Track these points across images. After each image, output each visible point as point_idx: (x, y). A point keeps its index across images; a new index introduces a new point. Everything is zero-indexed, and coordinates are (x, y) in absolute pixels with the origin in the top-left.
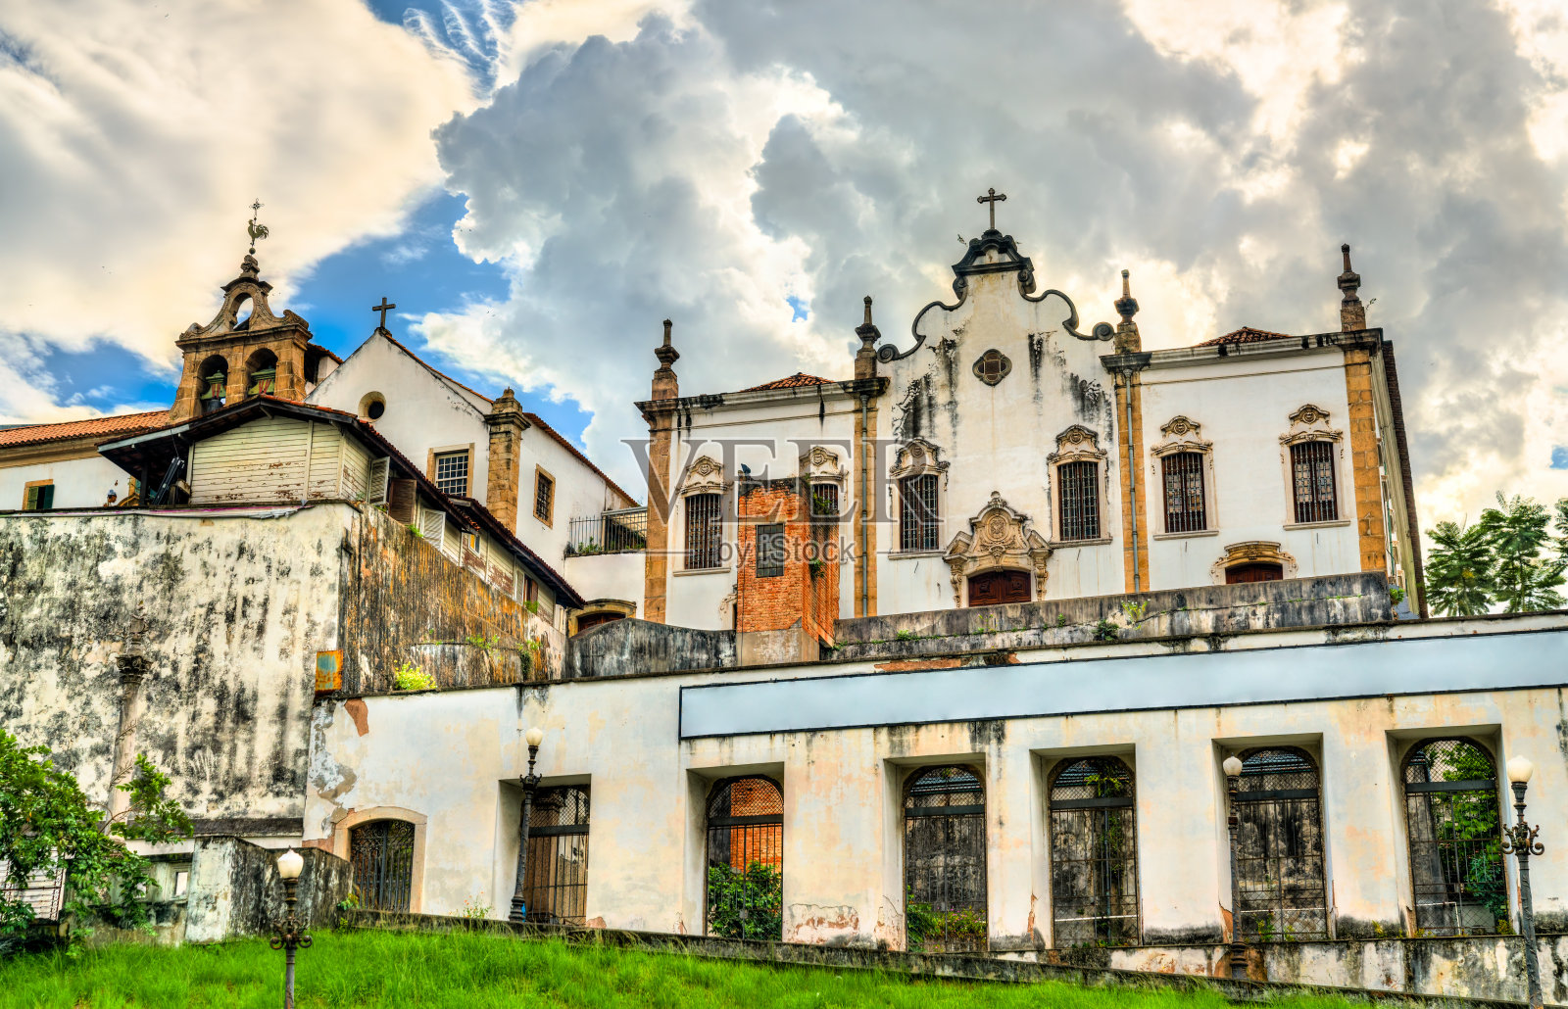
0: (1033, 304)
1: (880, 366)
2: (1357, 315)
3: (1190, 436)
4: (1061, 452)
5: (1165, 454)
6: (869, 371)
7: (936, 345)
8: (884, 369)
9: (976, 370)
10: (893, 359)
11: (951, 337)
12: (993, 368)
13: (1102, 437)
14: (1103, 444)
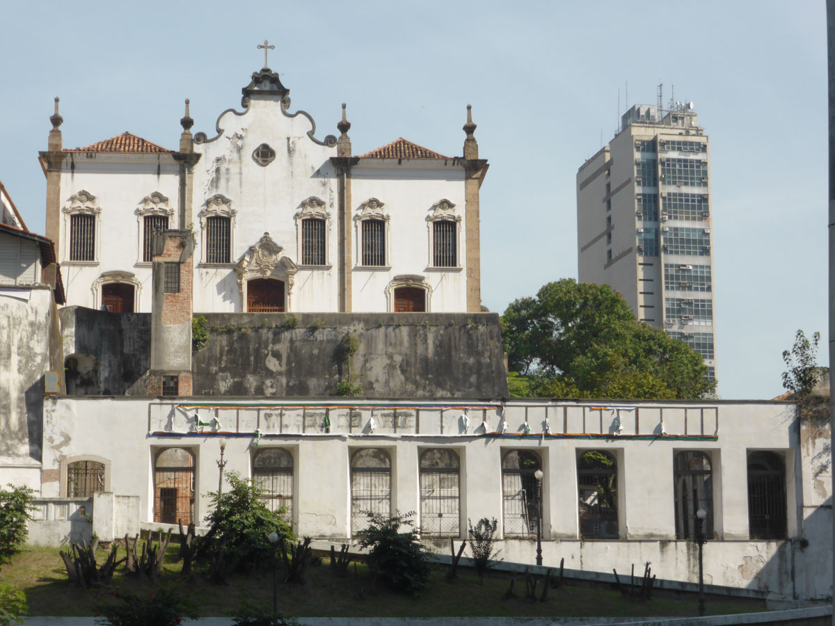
0: (290, 119)
1: (195, 146)
2: (473, 149)
3: (378, 210)
4: (304, 212)
5: (364, 219)
6: (189, 148)
7: (231, 136)
8: (198, 148)
9: (255, 156)
10: (204, 142)
11: (240, 133)
12: (265, 154)
13: (328, 205)
14: (328, 210)
